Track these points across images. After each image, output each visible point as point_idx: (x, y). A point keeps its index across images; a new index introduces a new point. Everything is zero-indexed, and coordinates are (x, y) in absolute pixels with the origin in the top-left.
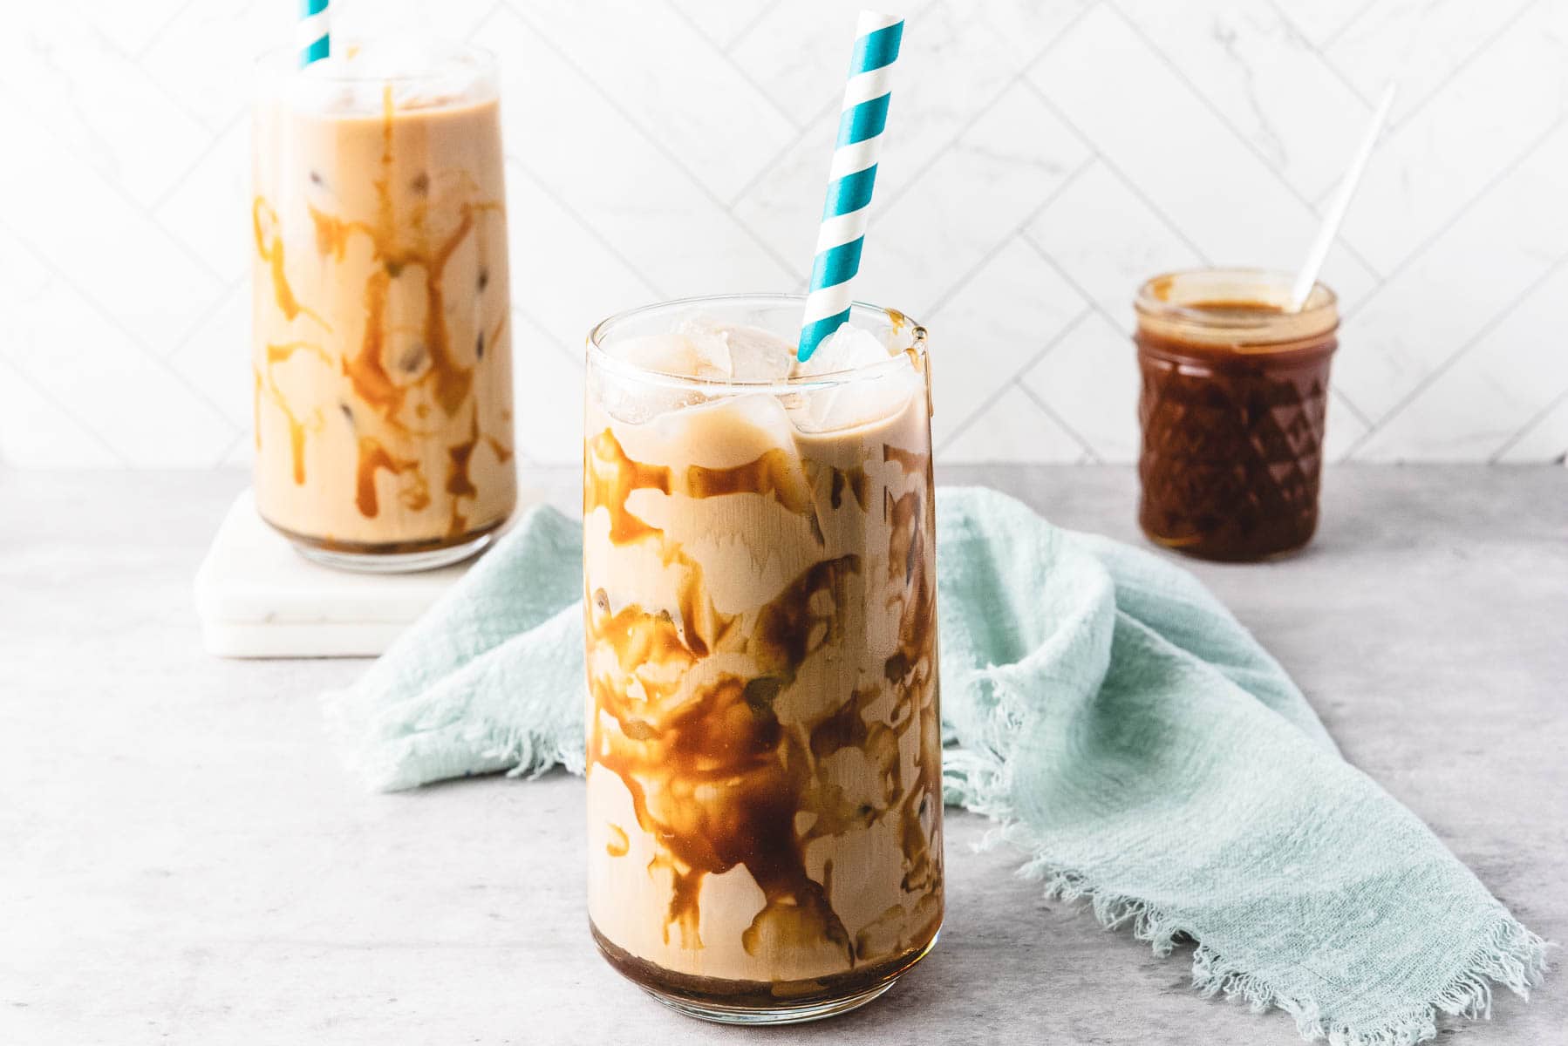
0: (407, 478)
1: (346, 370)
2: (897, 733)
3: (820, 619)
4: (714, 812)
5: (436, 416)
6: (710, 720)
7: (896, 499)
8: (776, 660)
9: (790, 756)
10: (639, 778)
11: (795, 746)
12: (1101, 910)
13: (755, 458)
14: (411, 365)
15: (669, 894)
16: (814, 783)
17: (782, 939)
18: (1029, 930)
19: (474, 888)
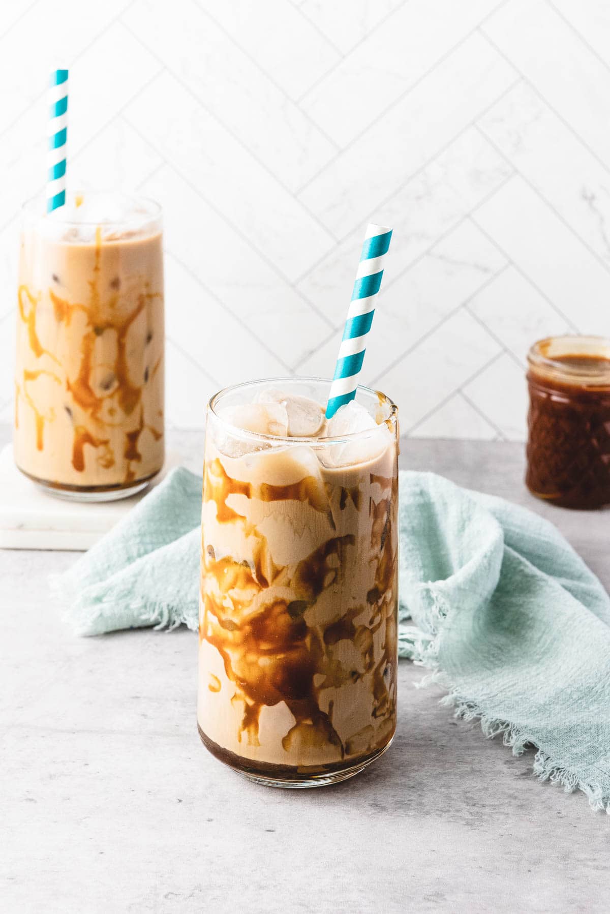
0: (101, 450)
1: (69, 388)
2: (372, 631)
3: (332, 569)
4: (269, 672)
5: (120, 414)
6: (268, 622)
7: (376, 503)
8: (306, 591)
9: (312, 644)
10: (228, 651)
11: (315, 639)
12: (485, 727)
13: (299, 481)
14: (107, 386)
15: (242, 715)
16: (325, 658)
17: (304, 742)
18: (445, 736)
19: (133, 698)
